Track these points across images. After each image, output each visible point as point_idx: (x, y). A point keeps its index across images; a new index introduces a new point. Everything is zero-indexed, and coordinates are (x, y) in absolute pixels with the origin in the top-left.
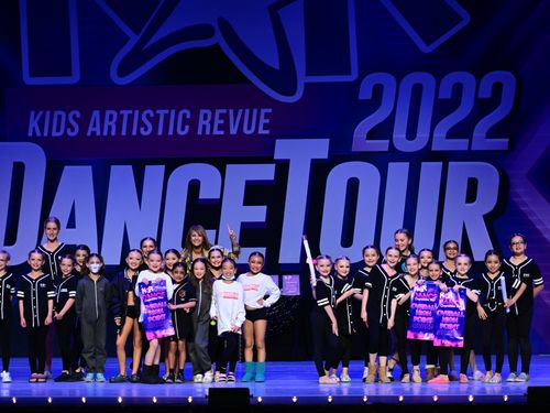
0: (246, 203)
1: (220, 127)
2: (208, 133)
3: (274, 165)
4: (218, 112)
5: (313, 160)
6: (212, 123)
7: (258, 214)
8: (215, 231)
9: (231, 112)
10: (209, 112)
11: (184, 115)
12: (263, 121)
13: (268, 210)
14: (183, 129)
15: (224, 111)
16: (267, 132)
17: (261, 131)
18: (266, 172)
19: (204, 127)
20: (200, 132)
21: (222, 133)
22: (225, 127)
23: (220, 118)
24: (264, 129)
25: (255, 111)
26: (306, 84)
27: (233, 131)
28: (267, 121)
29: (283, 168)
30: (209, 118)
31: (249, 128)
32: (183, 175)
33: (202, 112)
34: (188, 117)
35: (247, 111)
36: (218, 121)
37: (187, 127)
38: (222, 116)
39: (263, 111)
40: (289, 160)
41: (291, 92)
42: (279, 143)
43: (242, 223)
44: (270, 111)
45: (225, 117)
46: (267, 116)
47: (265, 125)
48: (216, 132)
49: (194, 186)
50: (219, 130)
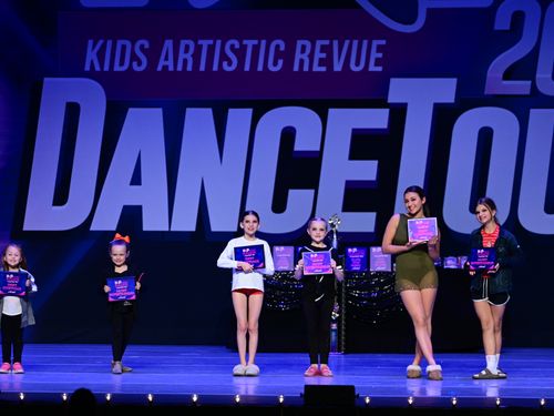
0: (352, 157)
1: (322, 62)
2: (306, 69)
3: (387, 110)
4: (319, 43)
5: (436, 105)
6: (311, 57)
7: (367, 170)
8: (313, 191)
9: (336, 43)
10: (308, 44)
11: (278, 46)
12: (375, 55)
13: (379, 165)
14: (275, 64)
15: (327, 42)
16: (380, 69)
17: (372, 68)
18: (377, 119)
19: (302, 61)
20: (296, 68)
21: (323, 69)
22: (327, 62)
23: (321, 51)
24: (376, 65)
25: (365, 42)
26: (428, 10)
27: (338, 67)
28: (380, 55)
29: (398, 113)
30: (308, 51)
31: (357, 64)
32: (275, 121)
33: (300, 43)
34: (282, 48)
35: (355, 42)
36: (318, 55)
37: (280, 62)
38: (323, 49)
39: (375, 43)
40: (406, 104)
41: (411, 20)
42: (394, 82)
43: (348, 183)
44: (384, 42)
45: (327, 49)
46: (379, 49)
47: (377, 59)
48: (316, 68)
49: (288, 135)
50: (320, 65)
